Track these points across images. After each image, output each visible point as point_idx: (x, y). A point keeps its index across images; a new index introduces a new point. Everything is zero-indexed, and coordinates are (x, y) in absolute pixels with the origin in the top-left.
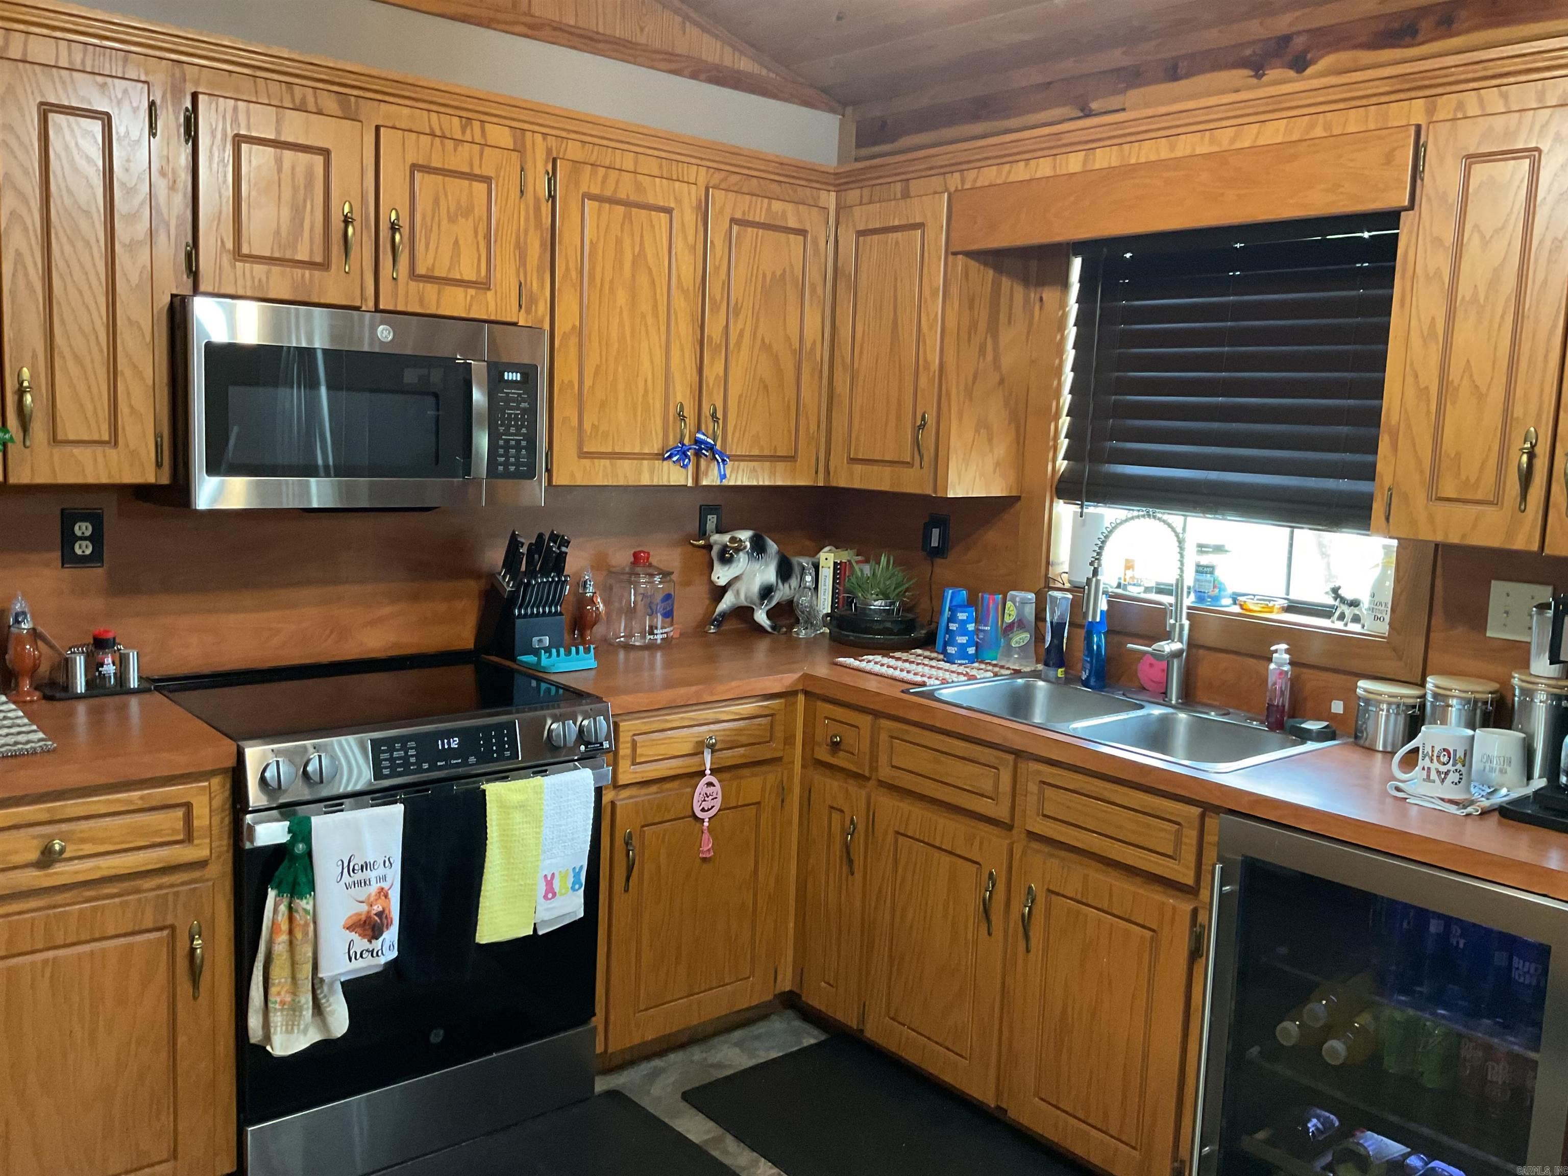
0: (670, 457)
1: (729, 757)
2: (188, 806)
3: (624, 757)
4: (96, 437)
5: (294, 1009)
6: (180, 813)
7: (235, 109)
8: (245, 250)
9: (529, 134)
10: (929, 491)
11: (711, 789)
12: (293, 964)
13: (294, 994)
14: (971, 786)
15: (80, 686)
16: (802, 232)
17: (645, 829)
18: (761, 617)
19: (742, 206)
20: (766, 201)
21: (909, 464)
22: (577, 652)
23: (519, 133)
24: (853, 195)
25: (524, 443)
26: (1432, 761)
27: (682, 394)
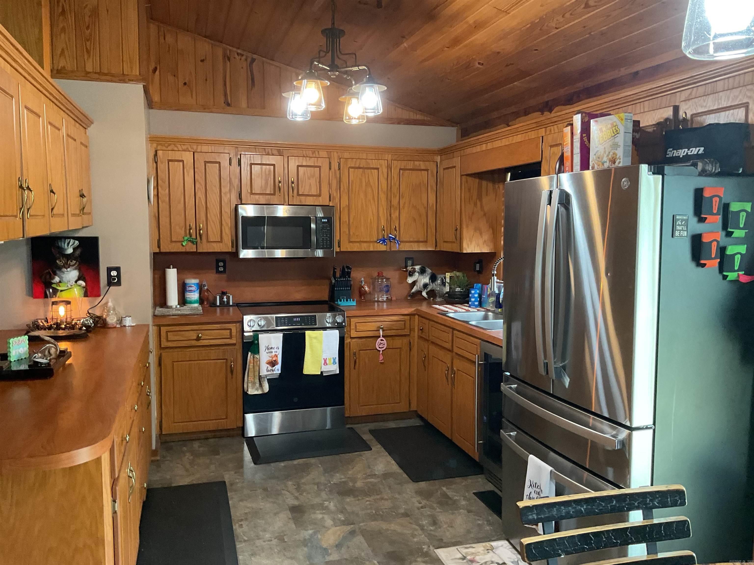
0: (379, 242)
1: (389, 333)
2: (231, 329)
3: (352, 329)
4: (217, 240)
5: (254, 383)
6: (229, 331)
7: (250, 157)
8: (253, 192)
9: (332, 153)
10: (459, 251)
11: (382, 342)
12: (254, 372)
13: (254, 379)
15: (218, 304)
16: (427, 170)
17: (361, 351)
18: (424, 294)
19: (403, 164)
20: (412, 162)
21: (454, 242)
22: (350, 301)
23: (329, 153)
24: (443, 157)
25: (328, 239)
27: (383, 222)
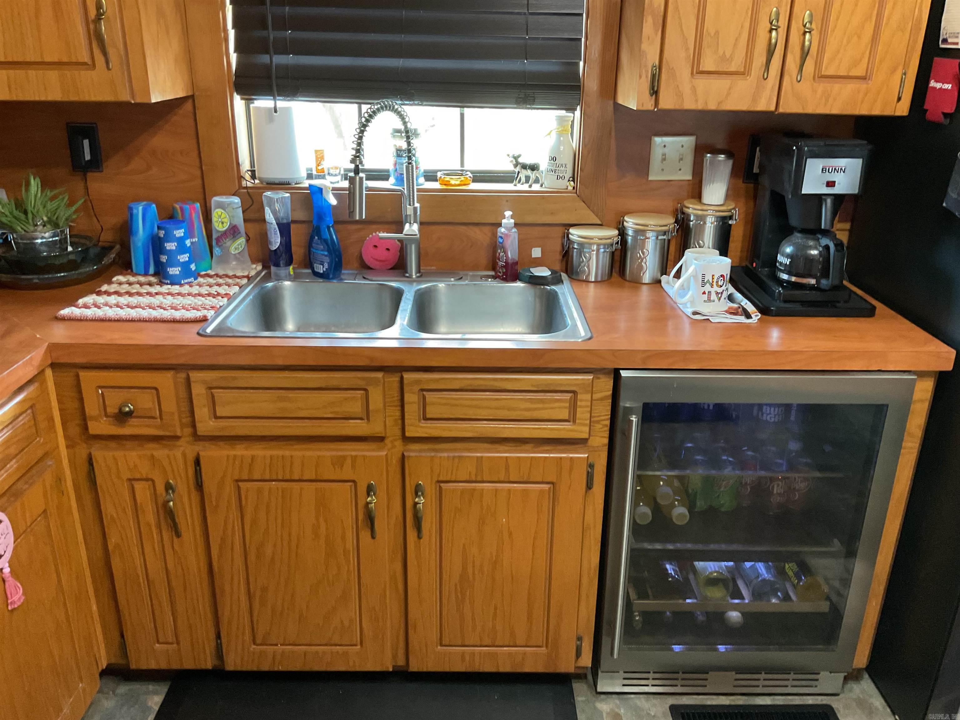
10: (125, 96)
14: (331, 413)
21: (88, 66)
26: (712, 286)
